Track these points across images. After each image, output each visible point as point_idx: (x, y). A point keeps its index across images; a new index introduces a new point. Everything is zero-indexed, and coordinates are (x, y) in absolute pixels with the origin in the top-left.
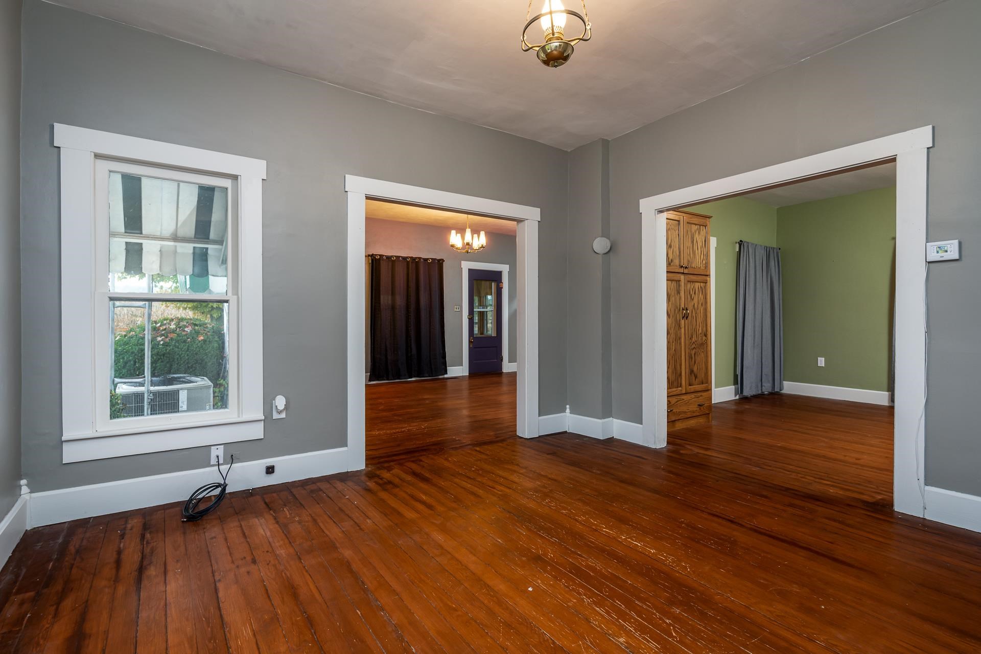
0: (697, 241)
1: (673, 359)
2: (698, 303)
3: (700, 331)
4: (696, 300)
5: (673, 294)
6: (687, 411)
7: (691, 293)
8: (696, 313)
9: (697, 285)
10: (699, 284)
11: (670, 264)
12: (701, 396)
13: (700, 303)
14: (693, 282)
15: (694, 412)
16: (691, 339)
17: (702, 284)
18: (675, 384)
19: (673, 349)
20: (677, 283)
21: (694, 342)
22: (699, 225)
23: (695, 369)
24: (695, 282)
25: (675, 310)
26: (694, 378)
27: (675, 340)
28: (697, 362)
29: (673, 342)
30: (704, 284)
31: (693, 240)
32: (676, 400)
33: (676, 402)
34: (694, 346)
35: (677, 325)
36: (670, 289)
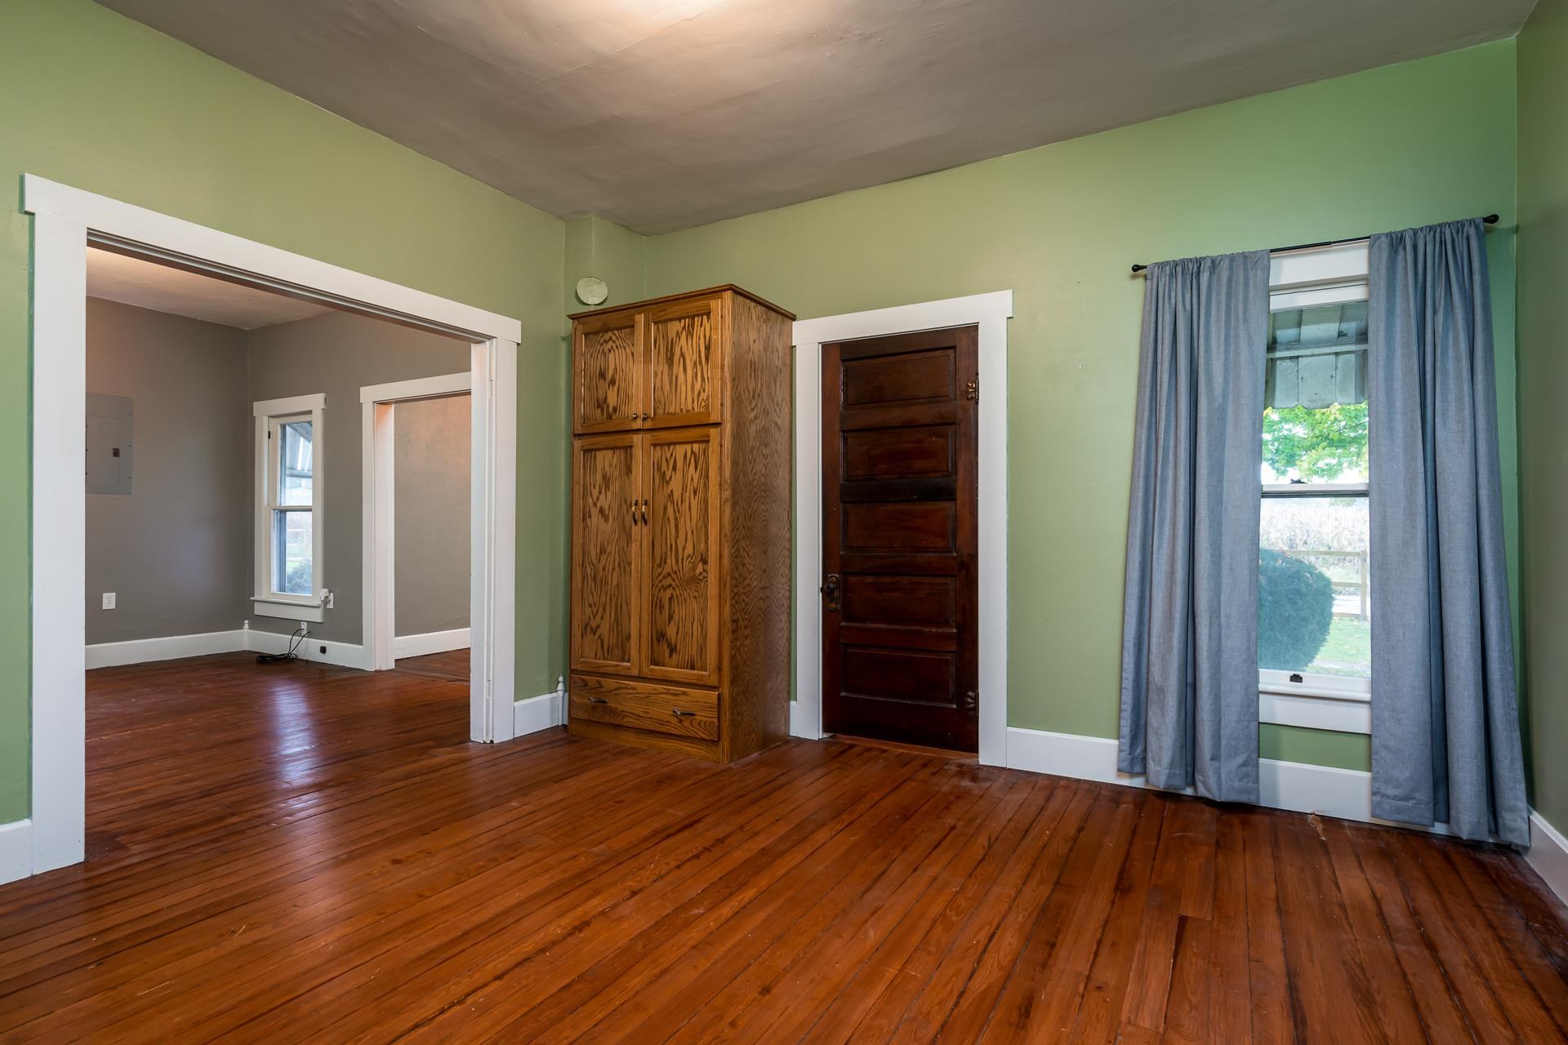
0: (682, 355)
1: (613, 603)
2: (684, 489)
3: (689, 550)
4: (676, 485)
5: (616, 474)
6: (642, 715)
7: (664, 467)
8: (677, 511)
9: (680, 451)
10: (688, 447)
11: (611, 417)
12: (684, 693)
13: (690, 489)
14: (669, 444)
15: (662, 723)
16: (660, 565)
17: (696, 447)
18: (616, 652)
19: (615, 583)
20: (626, 452)
21: (669, 574)
22: (688, 317)
23: (671, 631)
24: (675, 444)
25: (620, 507)
26: (667, 652)
27: (619, 566)
28: (676, 617)
29: (614, 569)
30: (702, 446)
31: (672, 354)
32: (617, 685)
33: (616, 689)
34: (669, 581)
35: (624, 536)
36: (610, 466)
